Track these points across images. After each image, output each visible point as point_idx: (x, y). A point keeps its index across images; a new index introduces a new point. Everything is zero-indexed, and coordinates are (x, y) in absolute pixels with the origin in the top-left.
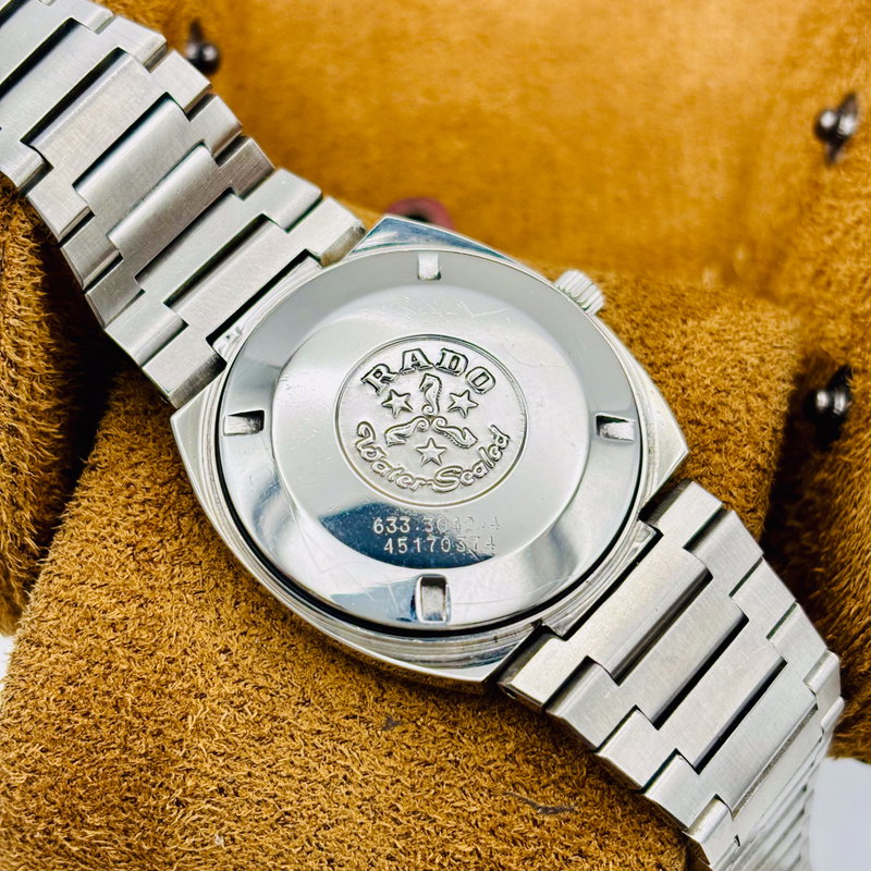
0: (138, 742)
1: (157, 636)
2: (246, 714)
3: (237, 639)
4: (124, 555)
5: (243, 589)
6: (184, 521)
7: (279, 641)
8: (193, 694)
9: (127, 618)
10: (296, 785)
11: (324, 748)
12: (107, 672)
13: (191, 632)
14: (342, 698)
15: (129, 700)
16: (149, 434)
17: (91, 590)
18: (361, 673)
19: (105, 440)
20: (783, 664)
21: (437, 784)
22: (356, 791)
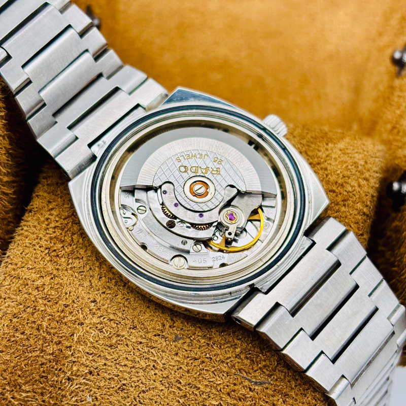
0: (49, 347)
1: (60, 293)
2: (104, 333)
3: (100, 295)
4: (44, 253)
5: (104, 270)
6: (75, 237)
7: (121, 297)
8: (77, 323)
9: (44, 285)
10: (129, 370)
11: (143, 351)
12: (34, 311)
13: (77, 292)
14: (153, 326)
15: (45, 326)
16: (59, 195)
17: (27, 270)
18: (163, 313)
19: (37, 198)
20: (376, 309)
21: (200, 370)
22: (159, 373)
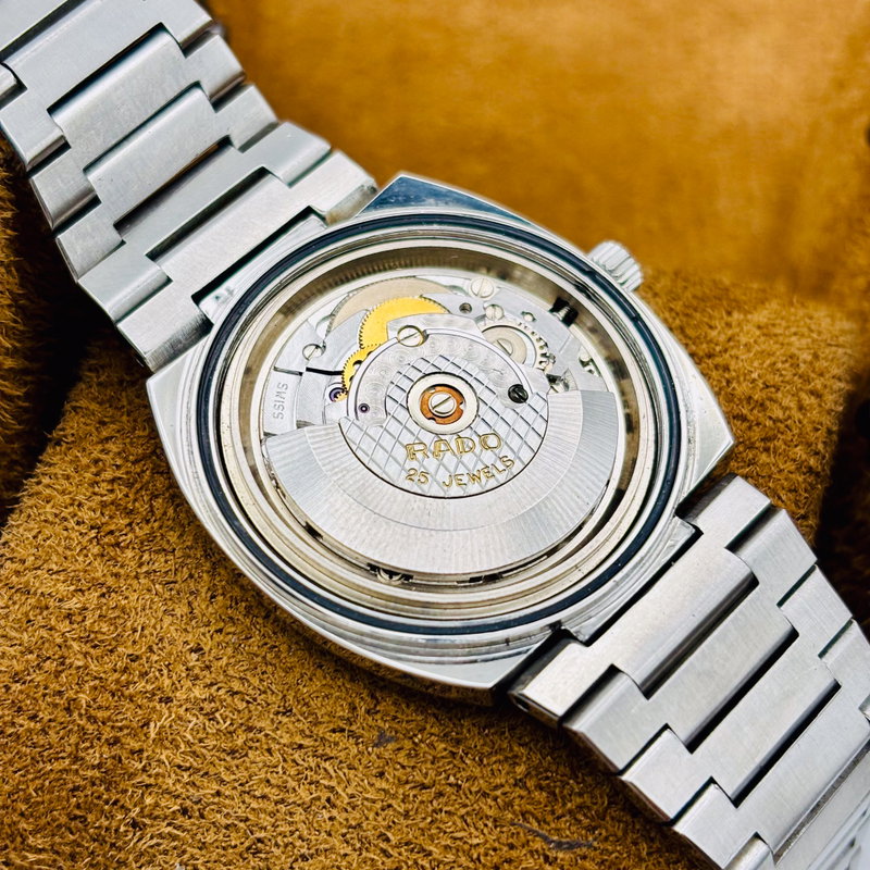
0: (91, 751)
1: (119, 630)
2: (218, 723)
3: (212, 637)
4: (87, 538)
5: (221, 581)
6: (159, 503)
7: (259, 641)
8: (157, 698)
9: (86, 609)
10: (271, 807)
11: (306, 765)
12: (60, 668)
13: (158, 627)
14: (329, 709)
15: (84, 701)
16: (123, 407)
17: (47, 576)
18: (352, 680)
19: (73, 413)
20: (836, 687)
21: (434, 811)
22: (340, 817)
